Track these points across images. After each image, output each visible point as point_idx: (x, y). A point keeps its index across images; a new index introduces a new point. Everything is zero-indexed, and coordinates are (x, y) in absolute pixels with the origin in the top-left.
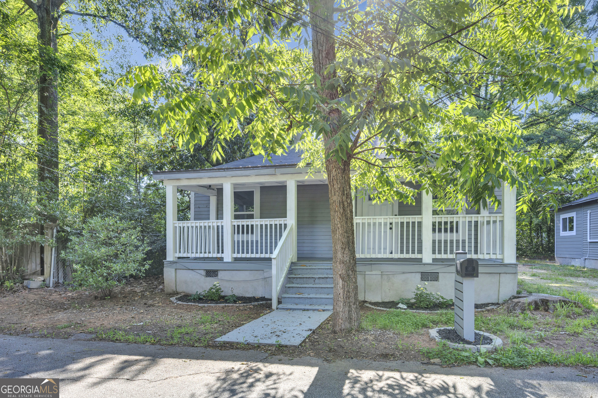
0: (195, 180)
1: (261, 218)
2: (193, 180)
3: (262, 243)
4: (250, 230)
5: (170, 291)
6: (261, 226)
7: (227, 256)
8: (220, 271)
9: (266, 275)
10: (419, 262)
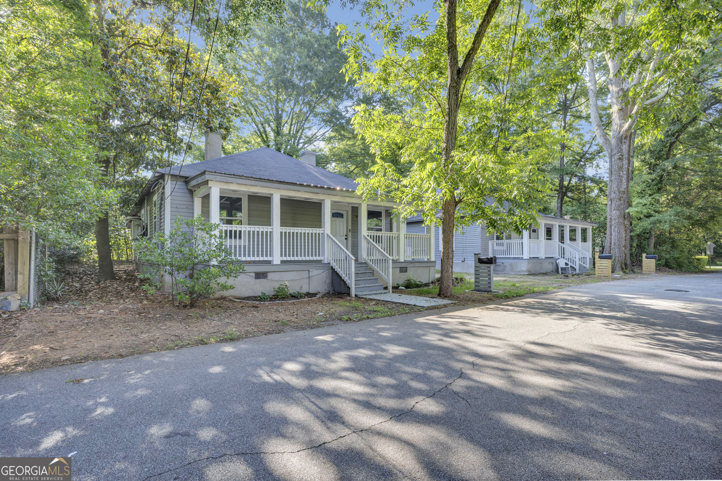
1: (249, 225)
2: (243, 186)
3: (249, 248)
4: (237, 235)
6: (249, 232)
7: (277, 259)
8: (270, 273)
9: (311, 274)
10: (398, 261)
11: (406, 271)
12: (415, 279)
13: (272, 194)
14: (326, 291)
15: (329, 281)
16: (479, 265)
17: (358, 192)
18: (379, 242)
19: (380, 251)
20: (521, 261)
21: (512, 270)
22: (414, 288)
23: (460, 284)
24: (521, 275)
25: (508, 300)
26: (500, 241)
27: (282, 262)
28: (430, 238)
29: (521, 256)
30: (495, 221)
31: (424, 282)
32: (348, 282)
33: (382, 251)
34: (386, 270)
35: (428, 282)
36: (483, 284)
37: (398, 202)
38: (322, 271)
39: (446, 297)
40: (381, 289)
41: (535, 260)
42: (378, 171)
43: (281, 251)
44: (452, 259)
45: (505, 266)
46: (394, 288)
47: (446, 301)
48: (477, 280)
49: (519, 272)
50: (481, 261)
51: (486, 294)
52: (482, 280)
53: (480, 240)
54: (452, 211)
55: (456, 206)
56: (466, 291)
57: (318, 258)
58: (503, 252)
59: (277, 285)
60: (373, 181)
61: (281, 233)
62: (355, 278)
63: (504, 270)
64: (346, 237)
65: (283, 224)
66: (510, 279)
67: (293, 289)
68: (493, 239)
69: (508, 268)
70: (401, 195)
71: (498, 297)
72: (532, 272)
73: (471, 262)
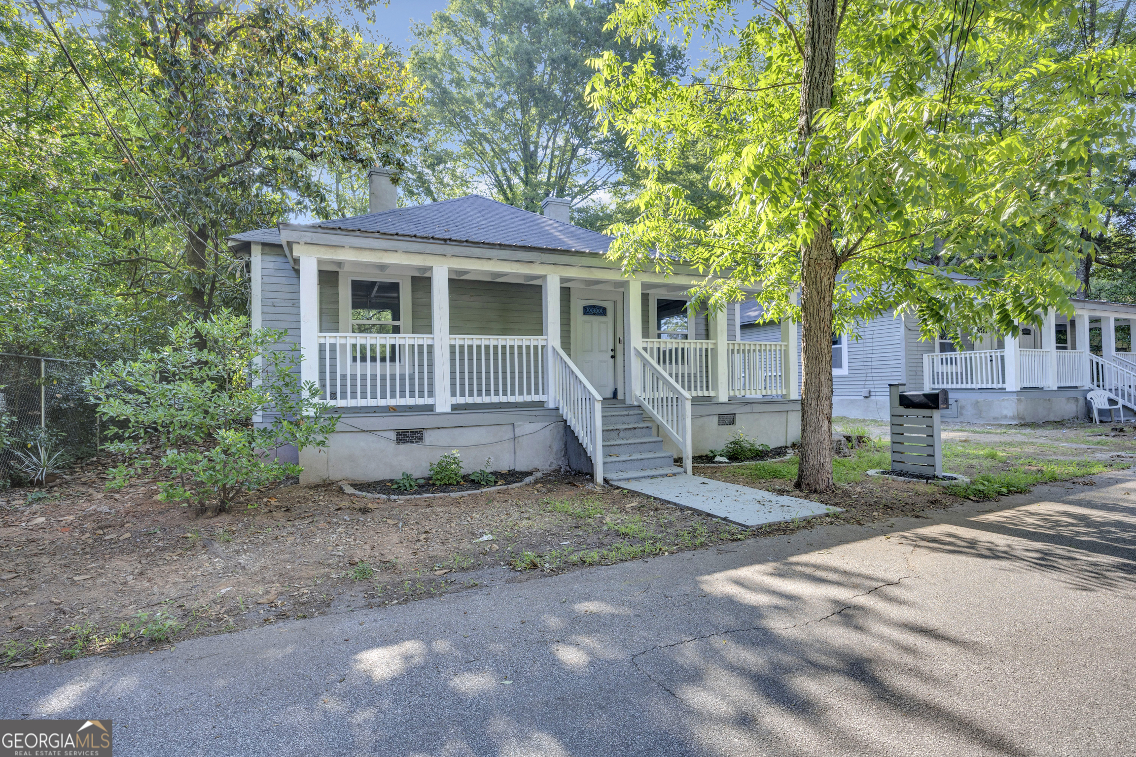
0: (373, 253)
2: (367, 253)
5: (313, 479)
7: (443, 402)
8: (428, 431)
9: (518, 432)
10: (714, 401)
11: (733, 423)
12: (751, 440)
13: (430, 269)
14: (553, 468)
15: (557, 445)
16: (902, 410)
17: (612, 255)
18: (664, 362)
19: (666, 382)
20: (1002, 396)
21: (979, 414)
22: (748, 459)
23: (857, 451)
24: (1001, 426)
25: (987, 505)
26: (948, 355)
27: (455, 407)
28: (786, 352)
29: (1000, 386)
30: (942, 305)
31: (772, 446)
32: (590, 449)
33: (672, 381)
34: (679, 420)
35: (783, 444)
36: (913, 457)
37: (701, 270)
38: (539, 426)
39: (815, 491)
40: (668, 466)
41: (1036, 394)
42: (649, 205)
43: (453, 385)
44: (830, 399)
45: (962, 408)
46: (697, 459)
47: (812, 508)
48: (898, 438)
49: (995, 419)
50: (906, 402)
51: (921, 486)
52: (910, 439)
53: (903, 353)
54: (826, 281)
55: (837, 268)
56: (871, 472)
57: (536, 398)
58: (957, 377)
59: (436, 457)
60: (641, 227)
61: (452, 347)
62: (604, 440)
63: (960, 414)
64: (612, 353)
65: (454, 329)
66: (977, 437)
67: (470, 465)
68: (934, 352)
69: (969, 411)
70: (706, 255)
71: (955, 495)
72: (1028, 420)
73: (883, 401)
